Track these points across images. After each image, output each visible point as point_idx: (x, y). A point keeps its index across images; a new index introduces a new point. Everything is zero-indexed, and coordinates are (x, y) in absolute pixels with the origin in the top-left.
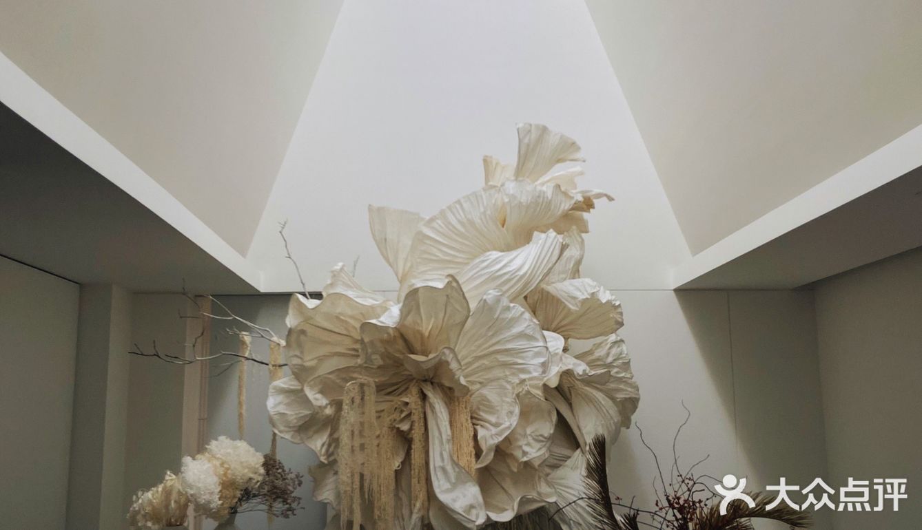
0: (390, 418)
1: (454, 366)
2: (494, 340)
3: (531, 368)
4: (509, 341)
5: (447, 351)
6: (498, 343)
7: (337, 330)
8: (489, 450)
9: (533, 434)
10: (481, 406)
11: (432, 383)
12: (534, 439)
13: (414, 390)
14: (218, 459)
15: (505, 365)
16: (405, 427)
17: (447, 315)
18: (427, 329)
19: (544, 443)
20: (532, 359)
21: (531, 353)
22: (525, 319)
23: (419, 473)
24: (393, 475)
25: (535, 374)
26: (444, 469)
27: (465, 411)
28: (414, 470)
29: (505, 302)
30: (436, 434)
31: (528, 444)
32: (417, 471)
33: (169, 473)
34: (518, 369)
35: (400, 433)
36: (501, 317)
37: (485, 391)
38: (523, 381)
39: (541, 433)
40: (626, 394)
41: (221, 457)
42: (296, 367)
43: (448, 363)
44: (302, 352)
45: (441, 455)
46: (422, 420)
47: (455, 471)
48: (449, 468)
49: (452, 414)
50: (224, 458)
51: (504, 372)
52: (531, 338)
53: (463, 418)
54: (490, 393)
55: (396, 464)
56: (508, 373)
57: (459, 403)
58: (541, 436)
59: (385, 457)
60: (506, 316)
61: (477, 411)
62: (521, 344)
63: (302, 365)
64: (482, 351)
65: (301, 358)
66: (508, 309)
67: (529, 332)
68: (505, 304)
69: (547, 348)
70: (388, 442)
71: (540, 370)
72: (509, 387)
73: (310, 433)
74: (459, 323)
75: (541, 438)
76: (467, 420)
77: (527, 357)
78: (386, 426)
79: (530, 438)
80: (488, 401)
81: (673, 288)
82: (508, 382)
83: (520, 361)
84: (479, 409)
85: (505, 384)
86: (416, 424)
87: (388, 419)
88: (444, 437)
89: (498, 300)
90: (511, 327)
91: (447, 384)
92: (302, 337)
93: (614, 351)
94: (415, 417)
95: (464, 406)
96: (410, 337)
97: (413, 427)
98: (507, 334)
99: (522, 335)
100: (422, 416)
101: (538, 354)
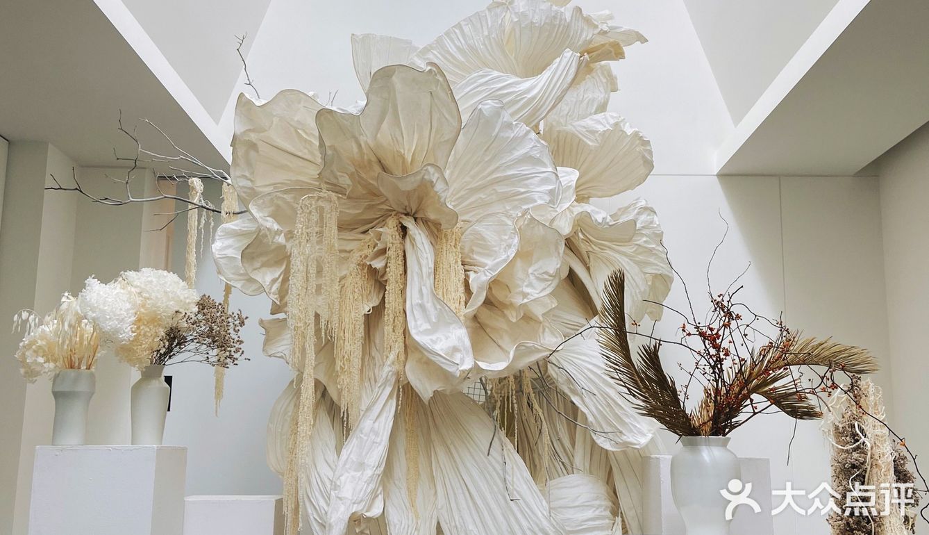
0: (360, 253)
1: (439, 187)
2: (492, 168)
3: (536, 196)
4: (509, 167)
5: (431, 170)
6: (497, 169)
7: (300, 154)
8: (480, 288)
9: (535, 273)
10: (475, 248)
11: (416, 219)
12: (538, 278)
13: (392, 223)
14: (136, 287)
15: (506, 198)
16: (378, 264)
17: (434, 130)
18: (409, 150)
19: (549, 283)
20: (537, 186)
21: (536, 179)
22: (531, 139)
23: (394, 320)
24: (362, 320)
25: (540, 202)
26: (422, 307)
27: (455, 250)
28: (388, 315)
29: (506, 116)
30: (417, 269)
31: (530, 285)
32: (391, 316)
33: (66, 294)
34: (521, 199)
35: (373, 272)
36: (502, 134)
37: (479, 227)
38: (526, 212)
39: (545, 270)
40: (656, 269)
41: (139, 284)
42: (245, 190)
43: (432, 184)
44: (252, 173)
45: (421, 291)
46: (401, 258)
47: (436, 309)
48: (429, 305)
49: (437, 254)
50: (143, 286)
51: (505, 207)
52: (537, 162)
53: (452, 258)
54: (486, 231)
55: (367, 308)
56: (508, 208)
57: (447, 240)
58: (546, 273)
59: (351, 297)
60: (507, 135)
61: (471, 254)
62: (525, 169)
63: (252, 189)
64: (477, 182)
65: (252, 181)
66: (509, 126)
67: (536, 154)
68: (505, 120)
69: (557, 175)
70: (356, 281)
71: (547, 198)
72: (509, 223)
73: (257, 265)
74: (448, 140)
75: (547, 277)
76: (456, 262)
77: (531, 184)
78: (355, 262)
79: (532, 277)
80: (483, 239)
81: (715, 174)
82: (509, 217)
83: (522, 190)
84: (472, 251)
85: (504, 219)
86: (393, 261)
87: (358, 255)
88: (424, 270)
89: (497, 113)
90: (514, 149)
91: (432, 216)
92: (252, 153)
93: (643, 218)
94: (390, 253)
95: (453, 244)
96: (388, 162)
97: (388, 265)
98: (508, 158)
99: (528, 159)
100: (401, 253)
101: (545, 181)
